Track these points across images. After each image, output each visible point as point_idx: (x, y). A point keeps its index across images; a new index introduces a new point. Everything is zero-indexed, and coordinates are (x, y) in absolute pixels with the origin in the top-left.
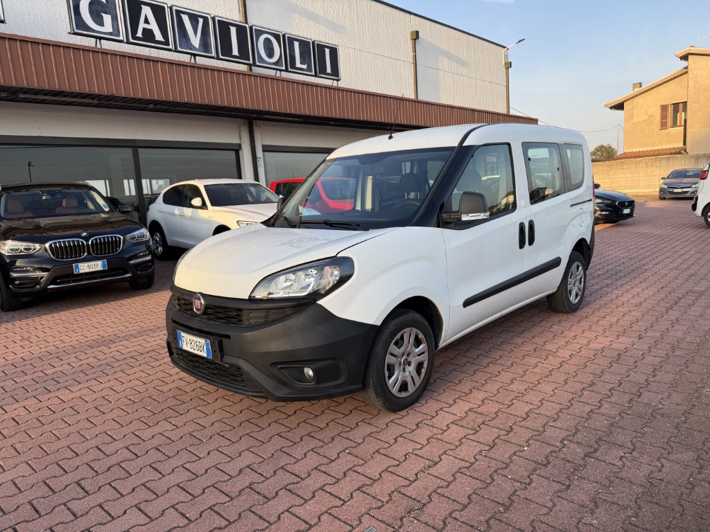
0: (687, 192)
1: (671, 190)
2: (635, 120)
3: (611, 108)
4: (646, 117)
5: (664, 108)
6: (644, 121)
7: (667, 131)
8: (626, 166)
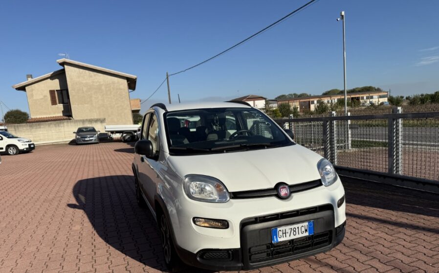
0: (92, 140)
1: (83, 139)
2: (35, 98)
3: (16, 89)
4: (42, 97)
5: (52, 92)
6: (42, 99)
7: (56, 106)
8: (42, 126)
